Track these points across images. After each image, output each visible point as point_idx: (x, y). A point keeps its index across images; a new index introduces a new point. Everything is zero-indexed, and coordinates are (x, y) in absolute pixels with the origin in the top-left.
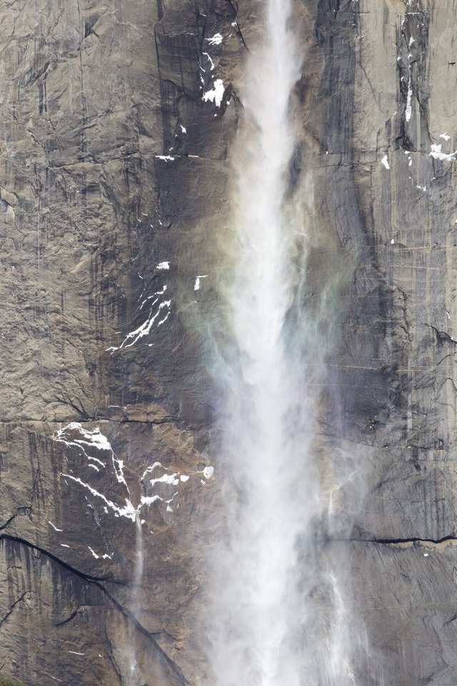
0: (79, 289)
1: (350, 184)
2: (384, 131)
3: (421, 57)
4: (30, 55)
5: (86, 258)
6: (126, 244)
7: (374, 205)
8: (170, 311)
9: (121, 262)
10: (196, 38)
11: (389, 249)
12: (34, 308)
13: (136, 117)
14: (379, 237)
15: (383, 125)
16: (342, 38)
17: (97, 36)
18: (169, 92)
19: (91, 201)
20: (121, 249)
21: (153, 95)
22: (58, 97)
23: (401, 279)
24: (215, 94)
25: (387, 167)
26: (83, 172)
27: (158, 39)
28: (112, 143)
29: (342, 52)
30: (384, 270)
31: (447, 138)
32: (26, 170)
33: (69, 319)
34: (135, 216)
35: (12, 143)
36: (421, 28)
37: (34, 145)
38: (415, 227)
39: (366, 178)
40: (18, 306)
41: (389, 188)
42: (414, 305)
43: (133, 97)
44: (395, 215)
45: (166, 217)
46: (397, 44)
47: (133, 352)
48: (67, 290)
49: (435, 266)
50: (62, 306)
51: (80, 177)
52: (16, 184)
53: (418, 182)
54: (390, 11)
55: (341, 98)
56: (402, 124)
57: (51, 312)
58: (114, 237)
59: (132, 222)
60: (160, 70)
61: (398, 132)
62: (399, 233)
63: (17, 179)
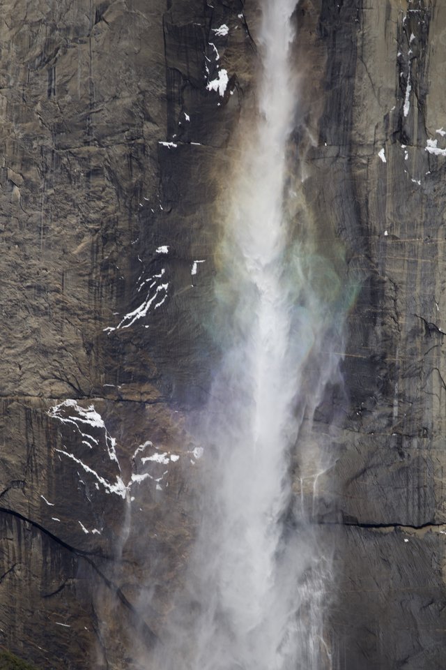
0: (80, 269)
1: (347, 175)
2: (382, 125)
3: (421, 53)
4: (42, 39)
5: (87, 240)
6: (127, 227)
7: (370, 197)
8: (167, 294)
9: (121, 245)
10: (203, 29)
11: (383, 240)
12: (35, 287)
13: (141, 104)
14: (373, 229)
15: (381, 119)
16: (345, 33)
17: (107, 23)
18: (174, 80)
19: (95, 184)
20: (122, 232)
21: (159, 83)
22: (67, 82)
23: (393, 270)
24: (220, 83)
25: (384, 160)
26: (88, 156)
27: (165, 28)
28: (118, 128)
29: (344, 46)
30: (376, 260)
31: (443, 133)
32: (33, 152)
33: (69, 298)
34: (137, 200)
35: (20, 125)
36: (422, 25)
37: (42, 128)
38: (409, 219)
39: (363, 171)
40: (20, 284)
41: (385, 181)
42: (405, 296)
43: (139, 84)
44: (390, 207)
45: (166, 202)
46: (398, 41)
47: (129, 333)
48: (68, 271)
49: (427, 259)
50: (62, 285)
51: (84, 160)
52: (22, 165)
53: (413, 176)
54: (393, 7)
55: (341, 91)
56: (400, 118)
57: (52, 291)
58: (116, 220)
59: (133, 206)
60: (167, 58)
61: (396, 127)
62: (392, 225)
63: (23, 160)
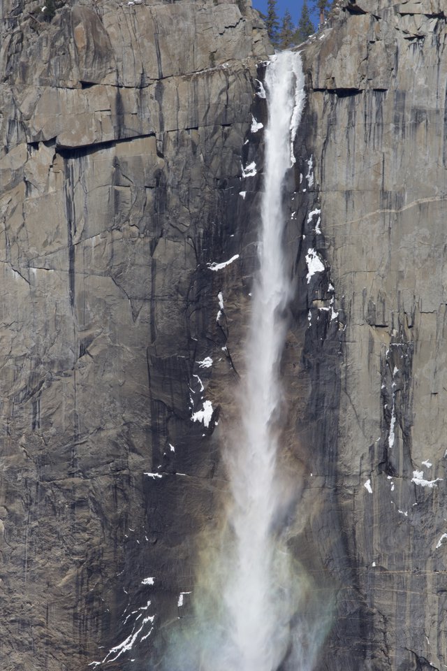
0: (64, 602)
1: (333, 506)
2: (367, 456)
3: (405, 386)
4: (26, 373)
5: (72, 572)
6: (112, 559)
7: (357, 528)
8: (153, 626)
9: (106, 577)
10: (187, 361)
11: (371, 572)
12: (19, 622)
13: (126, 435)
14: (361, 559)
15: (366, 450)
16: (328, 365)
17: (91, 356)
18: (159, 411)
19: (80, 516)
20: (107, 564)
21: (144, 414)
22: (52, 414)
23: (381, 602)
24: (204, 415)
25: (370, 491)
26: (73, 487)
27: (150, 361)
28: (102, 459)
29: (328, 378)
30: (365, 593)
31: (429, 465)
32: (18, 484)
33: (53, 632)
34: (122, 531)
35: (4, 458)
36: (405, 358)
37: (26, 460)
38: (396, 551)
39: (349, 501)
40: (3, 619)
41: (372, 511)
42: (394, 629)
43: (124, 415)
44: (377, 538)
45: (152, 533)
46: (381, 373)
47: (115, 666)
48: (52, 604)
49: (415, 590)
50: (47, 619)
51: (68, 492)
52: (6, 497)
53: (400, 507)
54: (375, 341)
55: (326, 422)
56: (385, 450)
57: (36, 625)
58: (101, 552)
59: (119, 537)
60: (152, 390)
61: (381, 458)
62: (380, 556)
63: (7, 492)
